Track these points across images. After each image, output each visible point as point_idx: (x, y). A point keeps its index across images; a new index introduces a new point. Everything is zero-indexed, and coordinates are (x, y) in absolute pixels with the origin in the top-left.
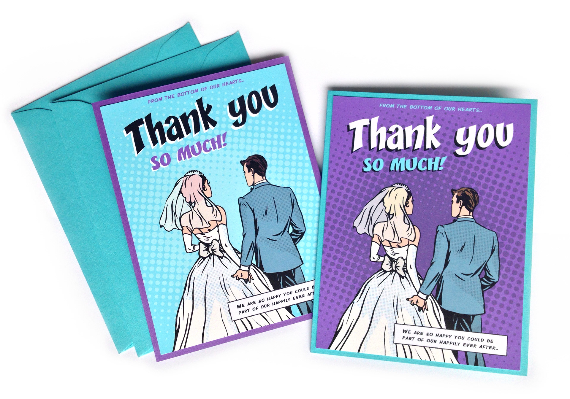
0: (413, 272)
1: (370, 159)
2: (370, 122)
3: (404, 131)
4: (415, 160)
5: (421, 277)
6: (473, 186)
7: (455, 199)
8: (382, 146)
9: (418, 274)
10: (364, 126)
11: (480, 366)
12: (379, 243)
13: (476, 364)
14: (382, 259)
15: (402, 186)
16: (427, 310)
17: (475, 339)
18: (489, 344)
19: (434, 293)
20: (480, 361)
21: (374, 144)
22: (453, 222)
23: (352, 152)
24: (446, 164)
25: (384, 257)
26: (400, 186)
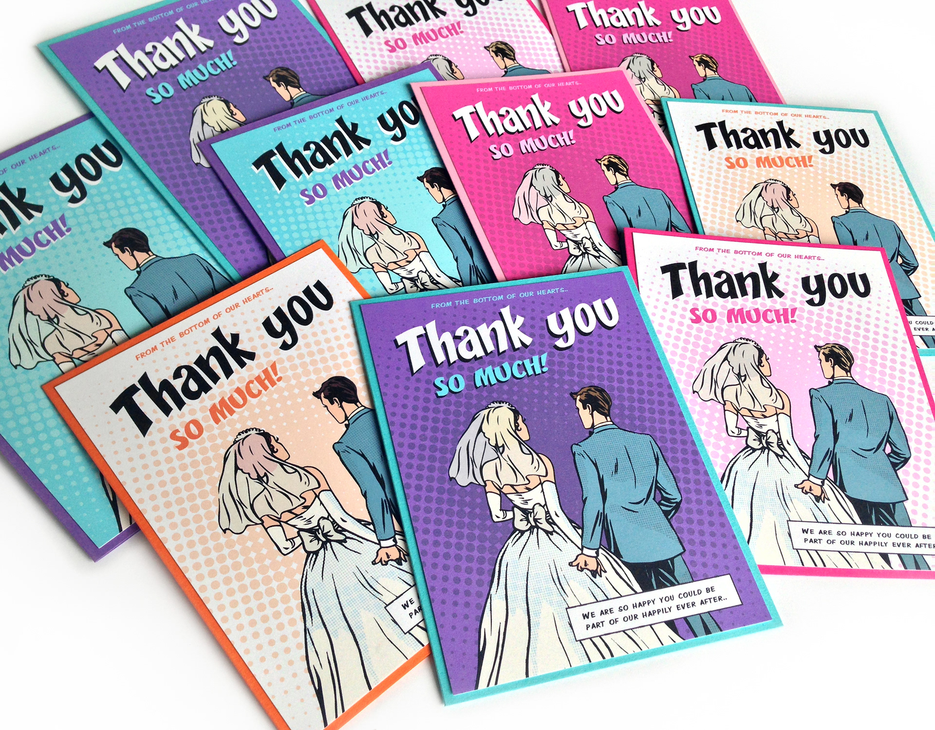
0: (562, 521)
1: (442, 379)
2: (425, 329)
3: (477, 332)
4: (506, 366)
5: (578, 524)
6: (596, 382)
7: (579, 405)
8: (453, 357)
9: (571, 521)
10: (418, 337)
11: (715, 632)
12: (498, 492)
13: (708, 632)
14: (510, 515)
15: (502, 405)
16: (605, 572)
17: (689, 594)
18: (711, 595)
19: (605, 543)
20: (711, 625)
21: (440, 357)
22: (590, 436)
23: (413, 374)
24: (549, 363)
25: (513, 511)
26: (498, 405)
